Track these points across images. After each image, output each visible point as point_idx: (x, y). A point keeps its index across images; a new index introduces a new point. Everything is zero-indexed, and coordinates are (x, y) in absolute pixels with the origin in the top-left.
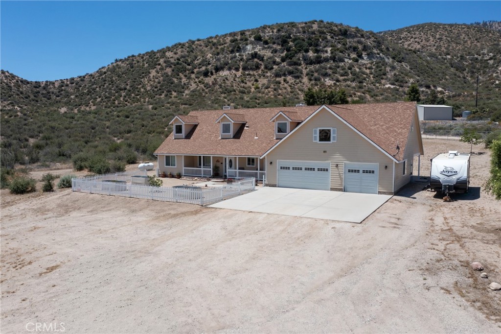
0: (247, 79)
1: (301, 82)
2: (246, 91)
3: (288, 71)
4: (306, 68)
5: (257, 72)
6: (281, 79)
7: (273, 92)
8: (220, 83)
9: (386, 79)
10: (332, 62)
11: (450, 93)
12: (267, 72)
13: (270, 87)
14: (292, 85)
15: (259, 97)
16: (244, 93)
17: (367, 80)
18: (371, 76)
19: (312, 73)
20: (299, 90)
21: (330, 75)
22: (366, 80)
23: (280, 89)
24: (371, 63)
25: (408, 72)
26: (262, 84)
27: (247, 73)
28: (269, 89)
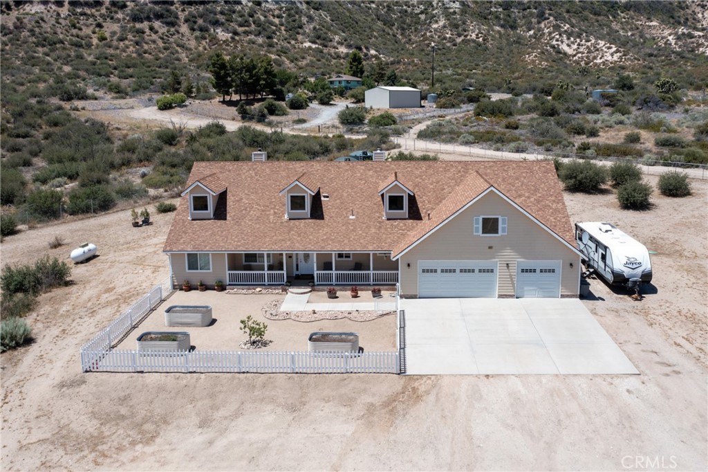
0: (82, 22)
1: (178, 32)
2: (84, 42)
3: (154, 14)
4: (183, 10)
5: (97, 11)
6: (145, 25)
7: (134, 47)
8: (29, 26)
9: (303, 34)
11: (387, 58)
12: (116, 12)
13: (126, 39)
14: (165, 37)
15: (112, 56)
16: (80, 46)
17: (278, 34)
18: (283, 28)
19: (194, 19)
20: (178, 46)
21: (222, 24)
22: (276, 34)
23: (146, 43)
24: (280, 9)
25: (330, 24)
26: (111, 33)
27: (79, 10)
28: (127, 42)
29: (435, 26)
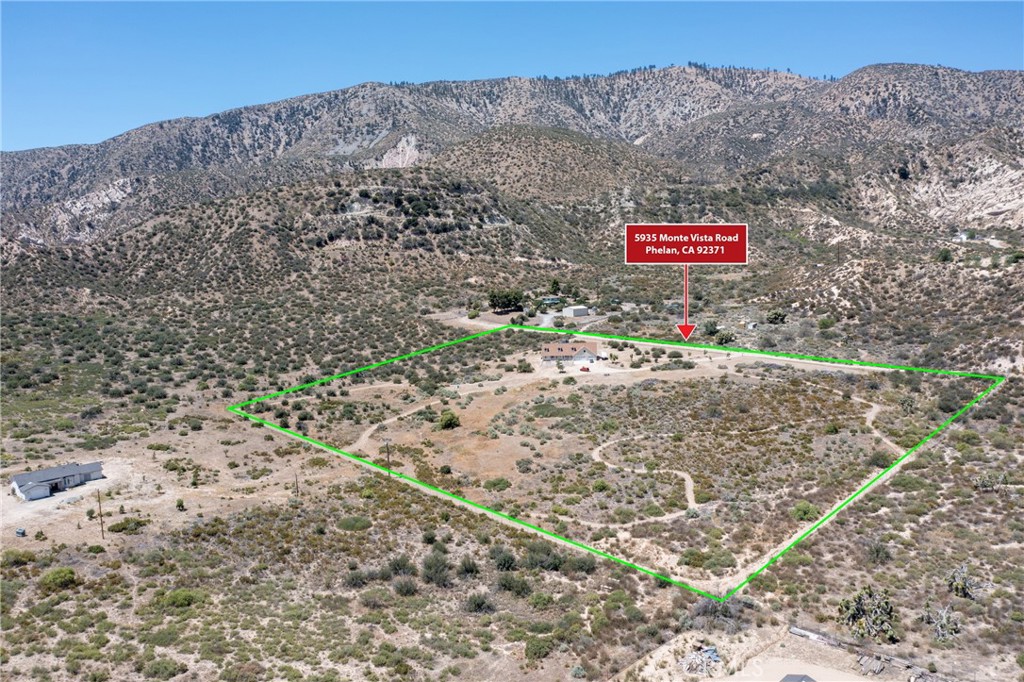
1: (436, 256)
3: (417, 242)
4: (434, 238)
5: (382, 243)
6: (415, 253)
9: (514, 250)
10: (458, 230)
12: (393, 243)
13: (408, 264)
14: (430, 261)
17: (498, 251)
18: (500, 246)
19: (442, 245)
21: (462, 247)
23: (421, 267)
24: (495, 229)
25: (531, 237)
27: (370, 243)
28: (409, 267)
29: (612, 225)
